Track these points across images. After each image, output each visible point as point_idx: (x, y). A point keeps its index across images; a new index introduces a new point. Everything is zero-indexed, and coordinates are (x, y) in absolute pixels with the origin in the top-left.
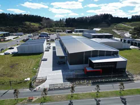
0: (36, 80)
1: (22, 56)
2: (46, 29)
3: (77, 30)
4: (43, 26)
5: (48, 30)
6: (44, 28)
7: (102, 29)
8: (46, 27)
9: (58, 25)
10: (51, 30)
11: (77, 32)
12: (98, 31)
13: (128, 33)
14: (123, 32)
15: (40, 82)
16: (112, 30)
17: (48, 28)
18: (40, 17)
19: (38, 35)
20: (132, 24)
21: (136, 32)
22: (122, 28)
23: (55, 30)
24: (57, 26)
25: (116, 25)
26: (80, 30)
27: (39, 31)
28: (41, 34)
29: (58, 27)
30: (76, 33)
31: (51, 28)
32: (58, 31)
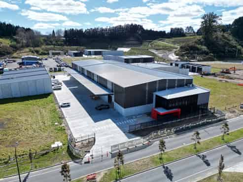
0: (77, 144)
1: (10, 104)
2: (27, 50)
3: (90, 52)
4: (21, 45)
5: (32, 52)
6: (23, 47)
7: (132, 49)
8: (27, 46)
9: (51, 42)
10: (37, 52)
11: (90, 54)
12: (125, 52)
13: (173, 54)
14: (165, 53)
15: (86, 144)
16: (149, 50)
17: (32, 48)
18: (10, 26)
19: (14, 61)
20: (173, 40)
21: (184, 53)
22: (161, 47)
23: (46, 52)
24: (49, 43)
25: (150, 42)
26: (95, 52)
27: (13, 53)
28: (23, 59)
29: (52, 46)
30: (89, 57)
31: (37, 49)
32: (54, 54)
